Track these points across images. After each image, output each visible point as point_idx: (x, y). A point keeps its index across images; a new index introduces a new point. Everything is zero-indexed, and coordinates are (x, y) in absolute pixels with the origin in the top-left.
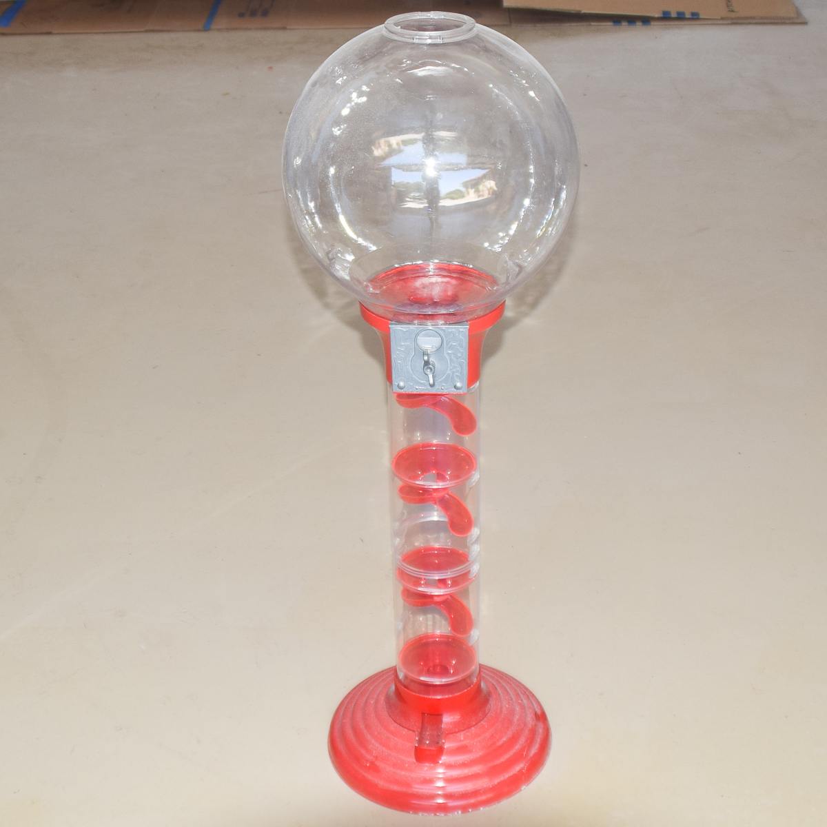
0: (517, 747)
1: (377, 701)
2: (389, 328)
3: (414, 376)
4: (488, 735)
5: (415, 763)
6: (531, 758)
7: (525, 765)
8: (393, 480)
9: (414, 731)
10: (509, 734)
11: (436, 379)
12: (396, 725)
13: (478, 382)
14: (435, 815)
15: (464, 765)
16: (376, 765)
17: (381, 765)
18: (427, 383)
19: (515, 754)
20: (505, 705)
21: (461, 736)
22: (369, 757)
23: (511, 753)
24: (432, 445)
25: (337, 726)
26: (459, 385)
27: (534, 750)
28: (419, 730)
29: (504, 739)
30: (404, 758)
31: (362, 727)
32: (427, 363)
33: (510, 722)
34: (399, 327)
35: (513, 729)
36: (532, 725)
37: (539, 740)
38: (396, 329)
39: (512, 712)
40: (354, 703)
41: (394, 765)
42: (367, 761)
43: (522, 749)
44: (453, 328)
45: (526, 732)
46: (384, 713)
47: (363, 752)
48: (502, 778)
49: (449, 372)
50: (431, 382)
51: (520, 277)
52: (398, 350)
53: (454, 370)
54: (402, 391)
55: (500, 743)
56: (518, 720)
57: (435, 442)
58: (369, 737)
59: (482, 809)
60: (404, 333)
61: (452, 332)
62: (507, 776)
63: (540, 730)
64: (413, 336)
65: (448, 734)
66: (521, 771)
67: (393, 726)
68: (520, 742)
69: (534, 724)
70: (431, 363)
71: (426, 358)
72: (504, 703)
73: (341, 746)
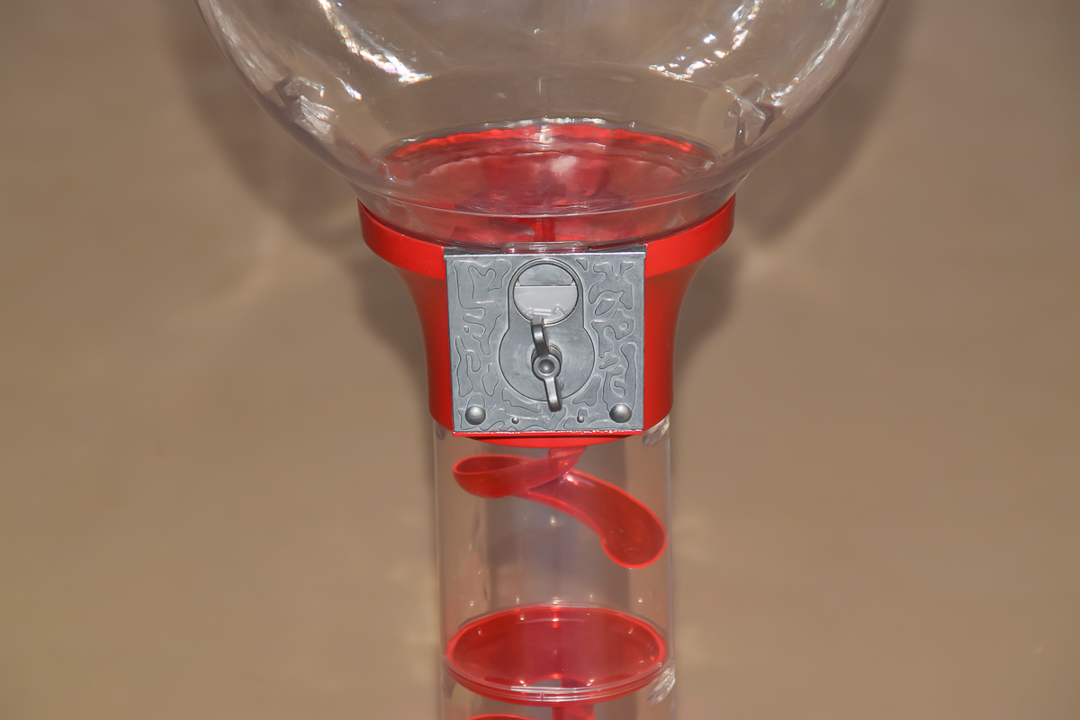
2: (444, 263)
3: (508, 388)
8: (449, 691)
11: (564, 393)
13: (667, 418)
18: (541, 406)
24: (549, 613)
26: (621, 409)
32: (541, 348)
34: (468, 260)
38: (461, 264)
44: (605, 260)
49: (595, 375)
50: (553, 398)
51: (769, 132)
52: (468, 320)
53: (610, 369)
54: (476, 429)
57: (556, 603)
60: (482, 273)
61: (602, 269)
64: (505, 282)
70: (551, 349)
71: (539, 335)
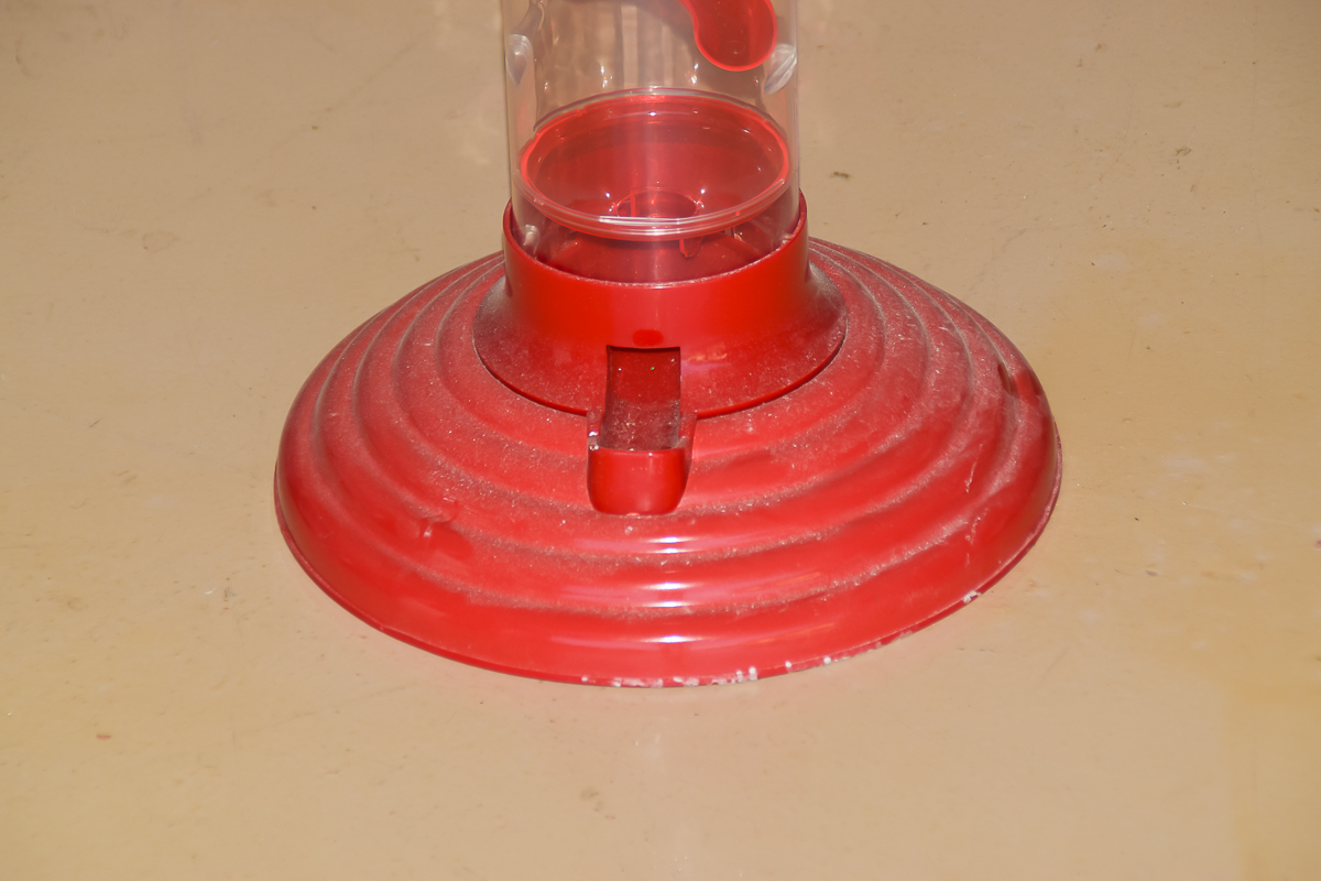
0: (943, 464)
1: (446, 340)
4: (839, 420)
5: (590, 514)
6: (993, 499)
7: (972, 520)
9: (583, 413)
10: (914, 422)
12: (519, 398)
14: (669, 684)
15: (761, 517)
16: (456, 533)
17: (471, 528)
19: (935, 483)
20: (894, 338)
21: (748, 423)
22: (428, 511)
23: (923, 480)
25: (308, 440)
27: (1001, 479)
28: (600, 408)
29: (897, 435)
30: (551, 501)
31: (399, 420)
33: (916, 387)
35: (927, 406)
36: (990, 401)
37: (1015, 449)
39: (921, 357)
40: (360, 365)
41: (519, 528)
42: (424, 523)
43: (961, 470)
45: (972, 420)
46: (476, 372)
47: (408, 497)
48: (894, 560)
55: (882, 448)
56: (939, 383)
58: (425, 449)
59: (827, 660)
62: (912, 553)
63: (1021, 418)
65: (701, 417)
66: (958, 537)
67: (509, 406)
68: (952, 448)
69: (996, 396)
72: (889, 329)
73: (326, 495)
